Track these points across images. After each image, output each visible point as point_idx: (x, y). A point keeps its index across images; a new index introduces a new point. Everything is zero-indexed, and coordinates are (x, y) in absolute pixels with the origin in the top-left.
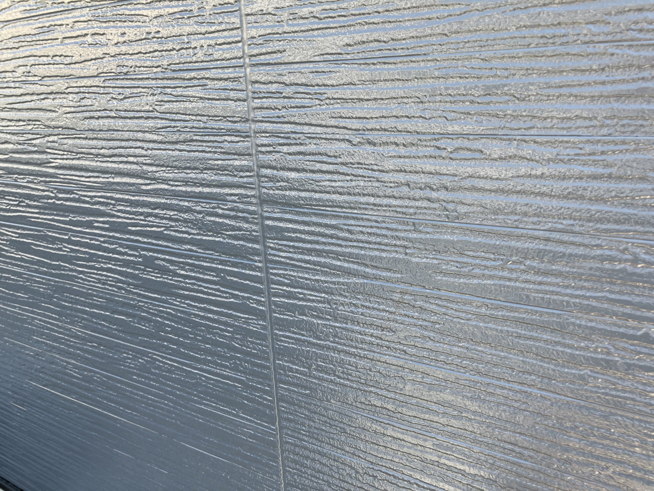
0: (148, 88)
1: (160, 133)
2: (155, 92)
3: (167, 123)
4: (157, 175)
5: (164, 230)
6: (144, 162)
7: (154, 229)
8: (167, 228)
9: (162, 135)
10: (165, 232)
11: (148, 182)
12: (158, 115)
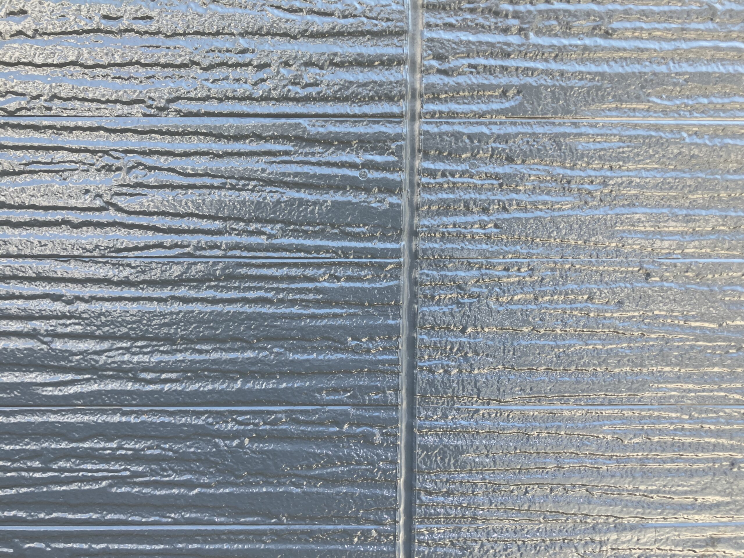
0: (94, 152)
1: (125, 261)
2: (118, 163)
3: (152, 238)
4: (102, 359)
5: (111, 486)
6: (59, 330)
7: (74, 487)
8: (121, 481)
9: (129, 265)
10: (114, 490)
11: (69, 377)
12: (120, 217)
